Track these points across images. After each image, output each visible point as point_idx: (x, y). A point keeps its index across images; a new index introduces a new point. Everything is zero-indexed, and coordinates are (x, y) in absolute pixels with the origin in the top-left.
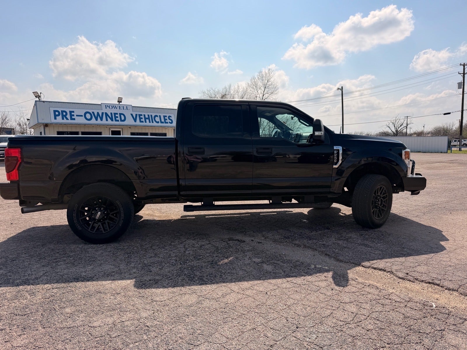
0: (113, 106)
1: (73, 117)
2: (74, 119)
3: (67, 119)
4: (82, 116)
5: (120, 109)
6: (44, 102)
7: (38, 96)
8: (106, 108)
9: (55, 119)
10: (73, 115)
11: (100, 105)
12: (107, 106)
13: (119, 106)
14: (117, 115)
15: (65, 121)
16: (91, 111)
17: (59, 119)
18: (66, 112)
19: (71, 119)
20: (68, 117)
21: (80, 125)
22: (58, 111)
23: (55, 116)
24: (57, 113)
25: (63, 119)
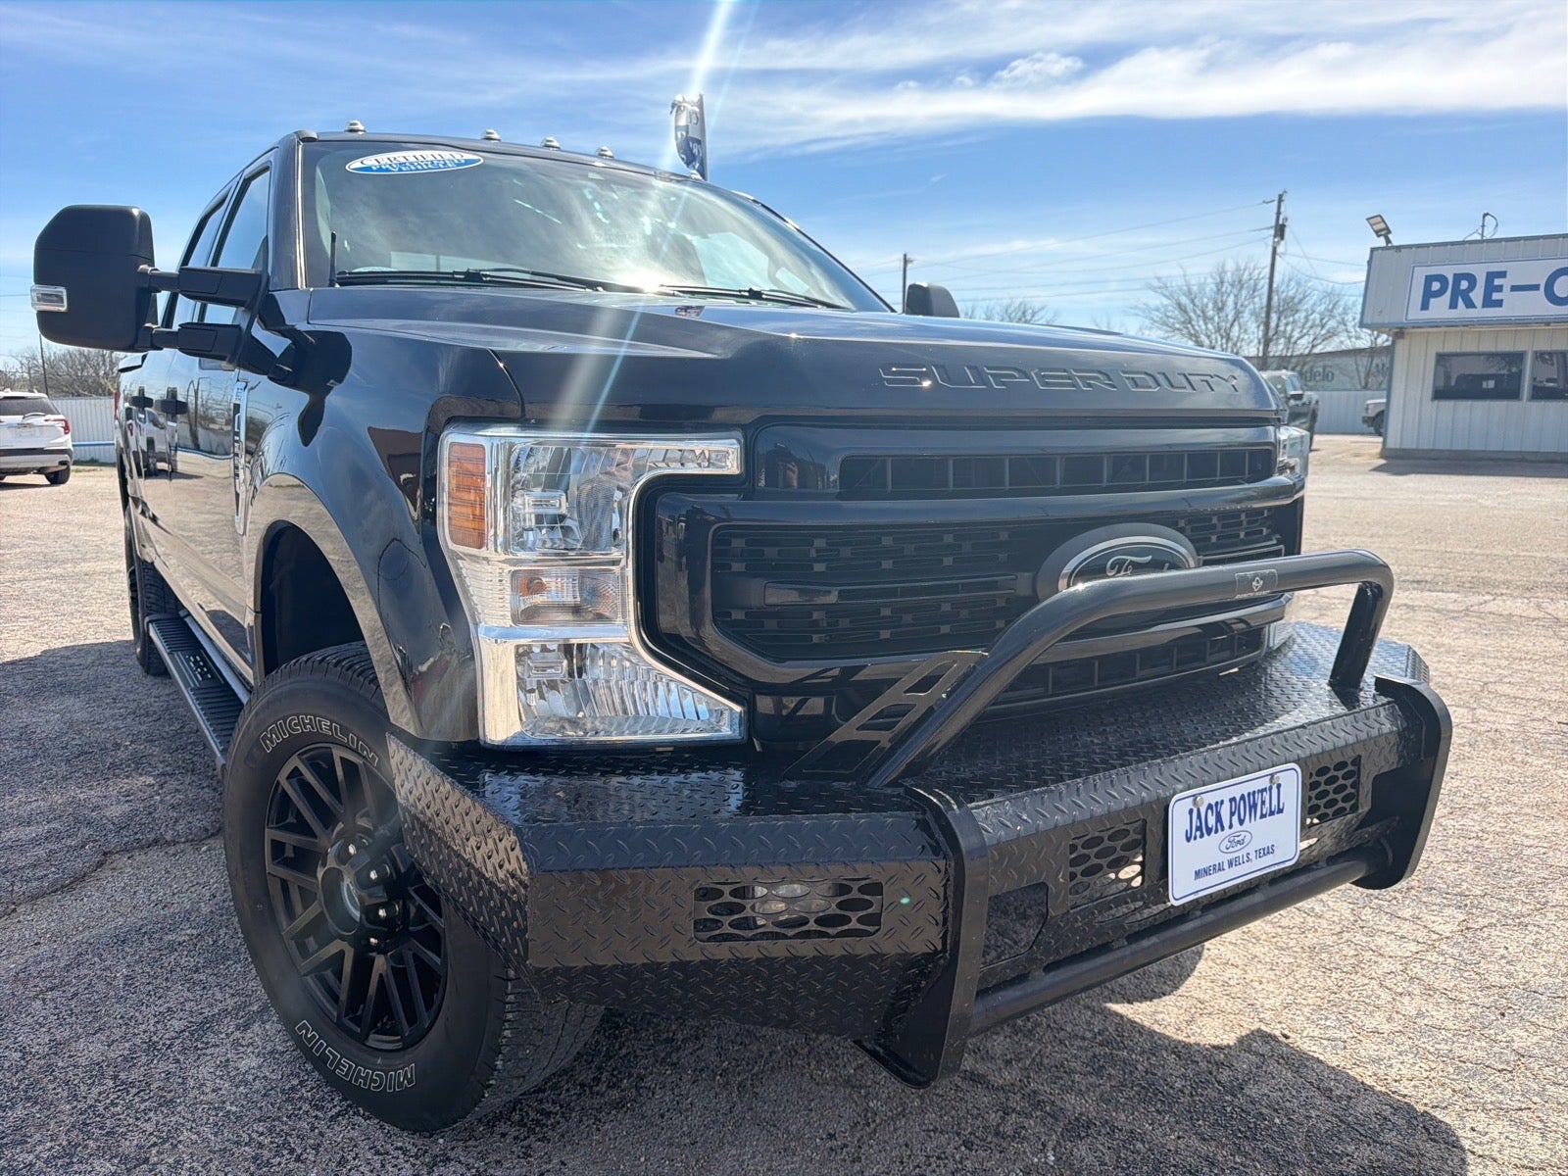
1: (1496, 296)
2: (1499, 303)
3: (1470, 304)
4: (1536, 287)
6: (1399, 248)
7: (1385, 231)
9: (1425, 306)
10: (1500, 289)
15: (1462, 311)
17: (1440, 308)
18: (1472, 279)
19: (1488, 302)
20: (1477, 296)
21: (1526, 324)
22: (1442, 279)
23: (1428, 295)
24: (1436, 286)
25: (1453, 305)
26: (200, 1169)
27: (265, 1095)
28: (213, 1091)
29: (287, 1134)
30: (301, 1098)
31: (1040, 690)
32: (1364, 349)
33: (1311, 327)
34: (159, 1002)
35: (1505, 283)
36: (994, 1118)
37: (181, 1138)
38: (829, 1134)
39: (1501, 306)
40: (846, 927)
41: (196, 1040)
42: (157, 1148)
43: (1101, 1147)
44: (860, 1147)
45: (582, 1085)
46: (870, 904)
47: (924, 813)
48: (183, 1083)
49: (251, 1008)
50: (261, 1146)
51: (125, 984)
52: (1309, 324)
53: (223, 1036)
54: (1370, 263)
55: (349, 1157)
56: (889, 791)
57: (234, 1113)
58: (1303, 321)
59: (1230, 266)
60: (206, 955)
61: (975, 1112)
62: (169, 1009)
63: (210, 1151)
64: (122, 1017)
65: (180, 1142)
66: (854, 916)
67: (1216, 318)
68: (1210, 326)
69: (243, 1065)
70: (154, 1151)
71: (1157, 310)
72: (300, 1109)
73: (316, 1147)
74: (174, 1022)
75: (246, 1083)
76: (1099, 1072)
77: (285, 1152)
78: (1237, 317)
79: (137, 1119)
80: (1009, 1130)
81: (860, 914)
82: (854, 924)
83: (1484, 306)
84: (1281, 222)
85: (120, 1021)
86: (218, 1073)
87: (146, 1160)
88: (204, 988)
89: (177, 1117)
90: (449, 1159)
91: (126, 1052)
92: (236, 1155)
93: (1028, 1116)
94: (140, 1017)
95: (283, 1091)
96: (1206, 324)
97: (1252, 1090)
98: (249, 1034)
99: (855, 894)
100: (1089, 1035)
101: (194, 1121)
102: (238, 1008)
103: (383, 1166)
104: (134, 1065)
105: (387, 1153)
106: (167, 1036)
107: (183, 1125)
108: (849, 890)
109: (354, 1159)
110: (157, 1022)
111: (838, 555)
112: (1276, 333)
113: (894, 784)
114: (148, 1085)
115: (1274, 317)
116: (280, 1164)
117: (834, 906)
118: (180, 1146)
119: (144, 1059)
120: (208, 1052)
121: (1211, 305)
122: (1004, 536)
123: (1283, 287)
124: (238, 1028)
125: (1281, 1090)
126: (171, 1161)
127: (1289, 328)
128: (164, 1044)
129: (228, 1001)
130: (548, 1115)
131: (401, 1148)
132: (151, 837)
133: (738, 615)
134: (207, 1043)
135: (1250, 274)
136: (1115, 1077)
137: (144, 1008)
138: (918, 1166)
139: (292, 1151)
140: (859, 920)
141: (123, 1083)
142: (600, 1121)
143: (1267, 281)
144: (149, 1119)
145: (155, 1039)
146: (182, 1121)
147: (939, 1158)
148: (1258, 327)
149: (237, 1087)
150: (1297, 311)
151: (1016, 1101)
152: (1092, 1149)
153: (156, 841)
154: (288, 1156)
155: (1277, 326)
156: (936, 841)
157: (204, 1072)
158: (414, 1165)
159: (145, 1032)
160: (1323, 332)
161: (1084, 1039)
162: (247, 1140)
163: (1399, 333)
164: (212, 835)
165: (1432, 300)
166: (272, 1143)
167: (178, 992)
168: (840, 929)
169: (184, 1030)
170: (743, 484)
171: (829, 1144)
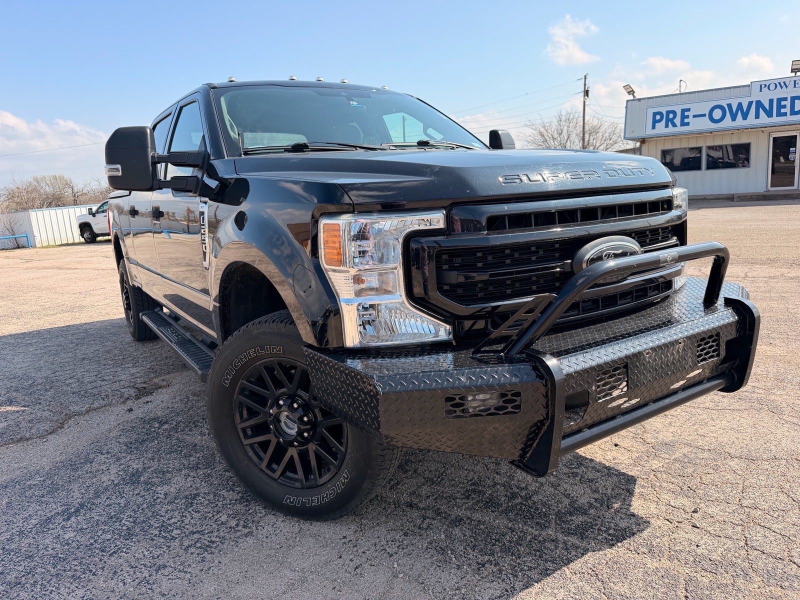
0: (779, 83)
1: (686, 121)
2: (688, 124)
3: (674, 125)
4: (704, 115)
5: (795, 87)
6: (639, 100)
7: (632, 92)
8: (761, 91)
9: (654, 127)
10: (688, 117)
11: (748, 86)
12: (764, 86)
13: (795, 81)
14: (783, 103)
15: (671, 129)
16: (724, 104)
17: (661, 128)
18: (674, 113)
19: (683, 124)
20: (677, 121)
21: (701, 133)
22: (660, 113)
23: (655, 121)
24: (658, 117)
25: (667, 126)
26: (46, 584)
27: (78, 548)
28: (52, 549)
29: (88, 564)
30: (95, 548)
31: (576, 312)
32: (631, 149)
33: (605, 140)
34: (24, 513)
35: (690, 114)
36: (418, 522)
37: (37, 571)
38: (344, 537)
39: (689, 125)
40: (506, 411)
41: (44, 528)
42: (25, 577)
43: (465, 529)
44: (357, 541)
45: (230, 528)
46: (516, 401)
47: (535, 363)
48: (37, 547)
49: (70, 511)
50: (76, 570)
51: (7, 506)
52: (604, 138)
53: (57, 524)
54: (626, 107)
55: (119, 571)
56: (518, 356)
57: (63, 558)
58: (601, 137)
59: (564, 113)
60: (47, 489)
61: (411, 520)
62: (30, 515)
63: (51, 575)
64: (6, 521)
65: (36, 573)
66: (510, 406)
67: (559, 139)
68: (556, 143)
69: (66, 537)
70: (23, 579)
71: (530, 136)
72: (95, 552)
73: (103, 569)
74: (33, 521)
75: (68, 544)
76: (468, 498)
77: (87, 572)
78: (569, 137)
79: (15, 566)
80: (425, 526)
81: (512, 405)
82: (510, 409)
83: (681, 126)
84: (586, 89)
85: (5, 523)
86: (54, 541)
87: (20, 583)
88: (47, 504)
89: (34, 563)
90: (166, 567)
91: (8, 537)
92: (64, 576)
93: (434, 519)
94: (15, 520)
95: (87, 546)
96: (554, 142)
97: (535, 498)
98: (69, 522)
99: (509, 397)
100: (465, 481)
101: (43, 563)
102: (64, 512)
103: (135, 573)
104: (13, 542)
105: (137, 567)
106: (29, 527)
107: (37, 565)
108: (507, 395)
109: (121, 571)
110: (24, 522)
111: (487, 259)
112: (588, 144)
113: (521, 352)
114: (20, 550)
115: (587, 136)
116: (85, 577)
117: (501, 402)
118: (36, 575)
119: (18, 539)
120: (49, 532)
121: (556, 132)
122: (557, 246)
123: (591, 121)
124: (64, 520)
125: (548, 497)
126: (32, 582)
127: (595, 141)
128: (27, 531)
129: (59, 508)
130: (213, 542)
131: (143, 564)
132: (19, 436)
133: (446, 287)
134: (49, 528)
135: (573, 116)
136: (475, 498)
137: (17, 516)
138: (383, 546)
139: (91, 571)
140: (512, 408)
141: (7, 550)
142: (238, 542)
143: (582, 118)
144: (21, 565)
145: (22, 529)
146: (37, 564)
147: (392, 541)
148: (579, 142)
149: (64, 546)
150: (598, 132)
151: (430, 514)
152: (461, 530)
153: (21, 438)
154: (89, 574)
155: (589, 140)
156: (542, 374)
157: (47, 541)
158: (149, 571)
159: (18, 527)
160: (611, 141)
161: (463, 483)
162: (69, 568)
163: (643, 141)
164: (50, 433)
165: (656, 124)
166: (81, 569)
167: (34, 506)
168: (504, 411)
169: (38, 524)
170: (446, 231)
171: (343, 541)
